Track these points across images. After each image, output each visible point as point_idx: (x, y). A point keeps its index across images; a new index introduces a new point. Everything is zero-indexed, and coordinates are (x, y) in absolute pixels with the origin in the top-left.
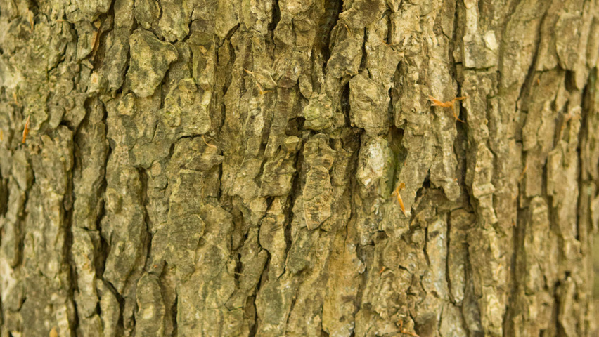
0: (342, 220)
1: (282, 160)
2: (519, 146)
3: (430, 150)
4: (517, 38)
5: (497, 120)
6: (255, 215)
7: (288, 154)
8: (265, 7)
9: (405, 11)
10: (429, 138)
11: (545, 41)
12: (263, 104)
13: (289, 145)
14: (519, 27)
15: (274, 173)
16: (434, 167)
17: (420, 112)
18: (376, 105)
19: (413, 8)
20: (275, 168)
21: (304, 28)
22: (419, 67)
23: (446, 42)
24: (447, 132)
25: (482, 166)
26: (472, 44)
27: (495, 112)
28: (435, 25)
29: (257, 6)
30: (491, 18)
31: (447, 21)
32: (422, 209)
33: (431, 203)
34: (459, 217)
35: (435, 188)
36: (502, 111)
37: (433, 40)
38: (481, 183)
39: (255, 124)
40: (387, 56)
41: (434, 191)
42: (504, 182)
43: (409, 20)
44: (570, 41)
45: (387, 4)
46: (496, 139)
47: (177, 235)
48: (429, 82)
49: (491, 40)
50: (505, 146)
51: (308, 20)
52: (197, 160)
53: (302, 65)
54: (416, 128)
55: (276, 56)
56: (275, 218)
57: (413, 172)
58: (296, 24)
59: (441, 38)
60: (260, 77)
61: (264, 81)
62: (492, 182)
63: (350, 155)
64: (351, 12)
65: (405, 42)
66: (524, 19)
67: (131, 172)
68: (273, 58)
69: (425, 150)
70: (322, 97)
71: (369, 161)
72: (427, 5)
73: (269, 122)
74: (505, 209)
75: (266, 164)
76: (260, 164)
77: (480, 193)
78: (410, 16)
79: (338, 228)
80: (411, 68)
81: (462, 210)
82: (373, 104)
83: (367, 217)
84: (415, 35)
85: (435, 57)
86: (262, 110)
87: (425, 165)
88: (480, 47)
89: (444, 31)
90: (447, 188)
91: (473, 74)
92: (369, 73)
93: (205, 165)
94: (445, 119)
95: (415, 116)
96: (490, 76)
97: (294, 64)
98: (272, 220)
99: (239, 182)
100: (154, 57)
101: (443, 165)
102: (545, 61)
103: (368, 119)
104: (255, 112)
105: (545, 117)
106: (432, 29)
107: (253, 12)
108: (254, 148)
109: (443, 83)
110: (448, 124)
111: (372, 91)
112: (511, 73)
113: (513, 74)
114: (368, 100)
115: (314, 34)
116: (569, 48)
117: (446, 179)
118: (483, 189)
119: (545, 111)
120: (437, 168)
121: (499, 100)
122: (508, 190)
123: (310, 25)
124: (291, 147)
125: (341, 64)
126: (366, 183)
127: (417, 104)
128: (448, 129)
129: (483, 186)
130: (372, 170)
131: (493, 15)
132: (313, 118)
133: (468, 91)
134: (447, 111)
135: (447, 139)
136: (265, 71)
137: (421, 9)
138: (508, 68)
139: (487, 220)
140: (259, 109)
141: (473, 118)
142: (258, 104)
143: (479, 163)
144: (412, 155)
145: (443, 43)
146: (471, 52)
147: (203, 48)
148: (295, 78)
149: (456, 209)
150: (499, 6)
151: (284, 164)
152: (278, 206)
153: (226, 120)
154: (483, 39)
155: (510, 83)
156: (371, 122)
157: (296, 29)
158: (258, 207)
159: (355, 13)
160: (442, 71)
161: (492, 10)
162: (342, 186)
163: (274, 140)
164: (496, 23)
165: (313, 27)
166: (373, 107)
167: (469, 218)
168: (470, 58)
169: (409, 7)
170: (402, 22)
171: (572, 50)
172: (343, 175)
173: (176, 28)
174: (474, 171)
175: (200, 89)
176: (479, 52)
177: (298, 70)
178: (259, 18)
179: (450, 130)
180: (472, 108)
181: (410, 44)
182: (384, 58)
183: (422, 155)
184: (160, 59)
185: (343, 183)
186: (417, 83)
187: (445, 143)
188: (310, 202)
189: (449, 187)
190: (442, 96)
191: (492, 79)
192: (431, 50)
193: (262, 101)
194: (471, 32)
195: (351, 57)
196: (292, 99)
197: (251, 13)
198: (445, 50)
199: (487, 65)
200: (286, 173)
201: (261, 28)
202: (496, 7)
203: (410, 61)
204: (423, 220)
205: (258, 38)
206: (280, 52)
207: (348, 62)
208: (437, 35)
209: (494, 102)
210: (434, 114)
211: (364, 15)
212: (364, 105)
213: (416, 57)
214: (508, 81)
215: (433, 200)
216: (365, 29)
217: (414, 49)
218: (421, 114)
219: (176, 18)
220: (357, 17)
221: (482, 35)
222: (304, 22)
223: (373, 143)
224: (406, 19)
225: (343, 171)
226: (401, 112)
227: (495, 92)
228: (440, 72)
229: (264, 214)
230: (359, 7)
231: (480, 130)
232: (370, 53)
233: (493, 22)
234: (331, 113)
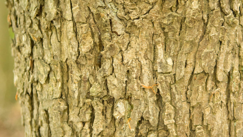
0: (110, 132)
1: (86, 108)
2: (188, 104)
3: (143, 105)
4: (182, 60)
5: (175, 93)
6: (78, 129)
7: (88, 106)
8: (75, 50)
9: (129, 50)
10: (142, 101)
11: (197, 61)
12: (77, 87)
13: (87, 102)
14: (183, 56)
15: (83, 113)
16: (145, 112)
17: (137, 90)
18: (117, 87)
19: (133, 49)
20: (84, 111)
21: (89, 58)
22: (136, 73)
23: (150, 62)
24: (151, 98)
25: (168, 112)
26: (161, 63)
27: (174, 90)
28: (144, 56)
29: (72, 50)
30: (170, 52)
31: (150, 54)
32: (142, 129)
33: (145, 126)
34: (162, 133)
35: (146, 121)
36: (177, 90)
37: (143, 62)
38: (168, 119)
39: (75, 94)
40: (122, 68)
41: (146, 122)
42: (180, 119)
43: (131, 54)
44: (209, 61)
45: (120, 48)
46: (176, 101)
47: (55, 135)
48: (142, 78)
49: (170, 61)
50: (180, 104)
51: (91, 55)
52: (59, 107)
53: (89, 72)
54: (135, 96)
55: (81, 68)
56: (86, 130)
57: (135, 114)
58: (86, 56)
59: (147, 61)
60: (75, 76)
61: (76, 78)
62: (174, 119)
63: (112, 107)
64: (105, 51)
65: (129, 63)
66: (184, 52)
67: (43, 111)
68: (80, 69)
69: (140, 105)
70: (97, 84)
71: (118, 109)
72: (138, 48)
73: (80, 93)
74: (181, 130)
75: (81, 109)
76: (79, 110)
77: (168, 123)
78: (131, 53)
79: (109, 135)
80: (133, 73)
81: (163, 130)
82: (116, 87)
83: (120, 131)
84: (134, 60)
85: (145, 68)
86: (77, 89)
87: (141, 111)
88: (165, 64)
89: (149, 58)
90: (151, 121)
91: (162, 75)
92: (115, 75)
93: (61, 109)
94: (150, 93)
95: (135, 92)
96: (170, 76)
97: (87, 71)
98: (85, 131)
99: (72, 116)
100: (44, 69)
101: (149, 111)
102: (198, 70)
103: (115, 93)
104: (75, 90)
105: (200, 93)
106: (143, 57)
107: (71, 52)
108: (76, 103)
109: (149, 79)
110: (151, 95)
111: (115, 82)
112: (180, 75)
113: (181, 75)
114: (114, 85)
115: (94, 60)
116: (209, 64)
117: (150, 117)
118: (169, 121)
119: (200, 90)
120: (146, 112)
121: (175, 85)
122: (183, 122)
123: (92, 57)
124: (89, 103)
125: (104, 71)
126: (117, 117)
127: (136, 87)
128: (151, 97)
129: (169, 120)
130: (119, 112)
131: (171, 51)
132: (92, 92)
133: (159, 82)
134: (151, 90)
135: (151, 101)
136: (77, 74)
137: (136, 50)
138: (178, 73)
139: (172, 134)
140: (76, 89)
141: (162, 93)
142: (76, 87)
143: (166, 111)
144: (135, 107)
145: (149, 63)
146: (160, 66)
147: (56, 66)
148: (88, 77)
149: (160, 129)
150: (173, 48)
151: (87, 109)
152: (87, 126)
153: (69, 93)
154: (166, 61)
155: (179, 79)
156: (116, 94)
157: (87, 58)
158: (80, 125)
159: (107, 52)
160: (148, 74)
161: (170, 49)
162: (109, 119)
163: (82, 100)
164: (172, 54)
165: (93, 57)
166: (116, 88)
167: (166, 133)
168: (160, 69)
169: (130, 49)
170: (127, 55)
171: (210, 65)
172: (110, 114)
173: (49, 58)
174: (165, 114)
175: (57, 81)
176: (164, 66)
177: (88, 74)
178: (73, 54)
179: (152, 97)
180: (162, 89)
181: (132, 63)
182: (120, 69)
183: (139, 107)
184: (45, 70)
185: (110, 117)
186: (135, 78)
187: (149, 103)
188: (96, 125)
189: (151, 120)
190: (148, 84)
191: (171, 77)
192: (143, 66)
193: (77, 85)
194: (160, 58)
195: (107, 69)
196: (87, 85)
197: (70, 52)
198: (149, 66)
199: (168, 71)
200: (88, 113)
201: (74, 58)
202: (172, 48)
203: (132, 70)
204: (143, 133)
205: (72, 62)
206: (83, 67)
207: (106, 70)
208: (146, 60)
209: (173, 86)
210: (144, 91)
211: (110, 52)
212: (113, 87)
213: (135, 68)
214: (178, 78)
215: (146, 125)
216: (112, 58)
217: (134, 65)
218: (137, 91)
219: (49, 55)
220: (108, 53)
221: (166, 59)
222: (89, 55)
223: (119, 102)
224: (130, 54)
225: (110, 113)
226: (128, 90)
227: (173, 82)
228: (147, 74)
229: (82, 128)
230: (108, 49)
231: (167, 97)
232: (115, 67)
233: (171, 54)
234: (100, 90)
